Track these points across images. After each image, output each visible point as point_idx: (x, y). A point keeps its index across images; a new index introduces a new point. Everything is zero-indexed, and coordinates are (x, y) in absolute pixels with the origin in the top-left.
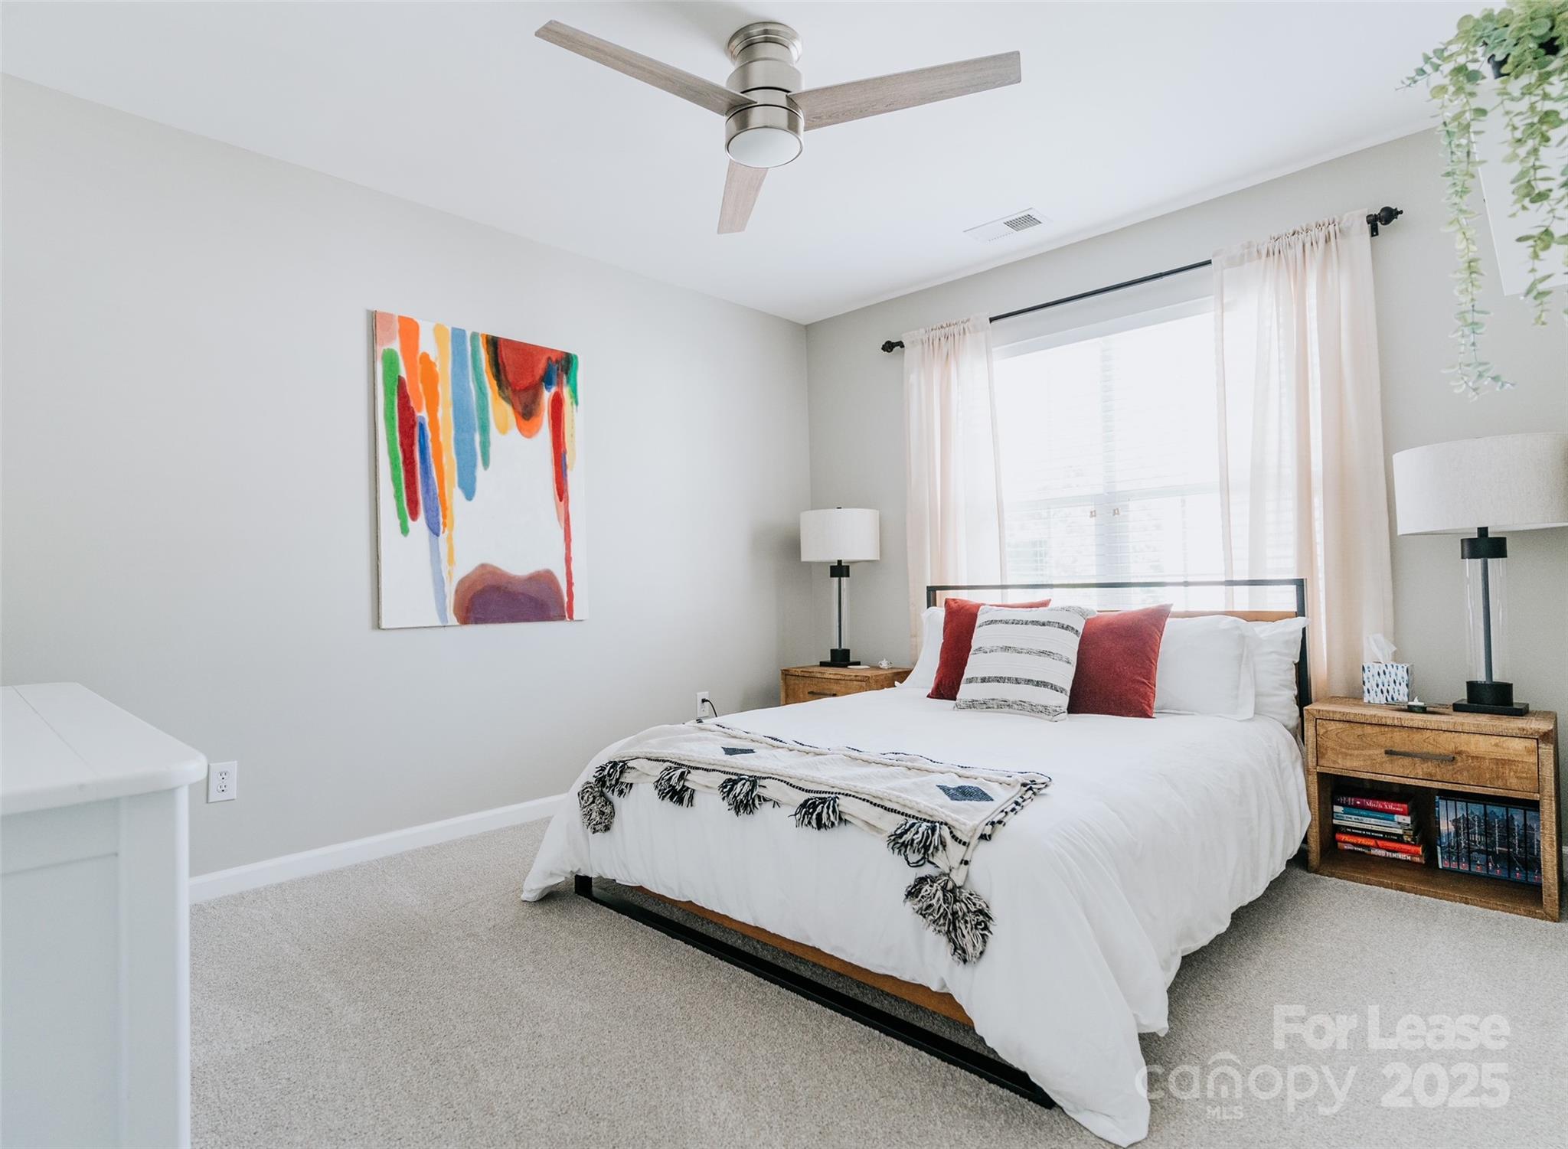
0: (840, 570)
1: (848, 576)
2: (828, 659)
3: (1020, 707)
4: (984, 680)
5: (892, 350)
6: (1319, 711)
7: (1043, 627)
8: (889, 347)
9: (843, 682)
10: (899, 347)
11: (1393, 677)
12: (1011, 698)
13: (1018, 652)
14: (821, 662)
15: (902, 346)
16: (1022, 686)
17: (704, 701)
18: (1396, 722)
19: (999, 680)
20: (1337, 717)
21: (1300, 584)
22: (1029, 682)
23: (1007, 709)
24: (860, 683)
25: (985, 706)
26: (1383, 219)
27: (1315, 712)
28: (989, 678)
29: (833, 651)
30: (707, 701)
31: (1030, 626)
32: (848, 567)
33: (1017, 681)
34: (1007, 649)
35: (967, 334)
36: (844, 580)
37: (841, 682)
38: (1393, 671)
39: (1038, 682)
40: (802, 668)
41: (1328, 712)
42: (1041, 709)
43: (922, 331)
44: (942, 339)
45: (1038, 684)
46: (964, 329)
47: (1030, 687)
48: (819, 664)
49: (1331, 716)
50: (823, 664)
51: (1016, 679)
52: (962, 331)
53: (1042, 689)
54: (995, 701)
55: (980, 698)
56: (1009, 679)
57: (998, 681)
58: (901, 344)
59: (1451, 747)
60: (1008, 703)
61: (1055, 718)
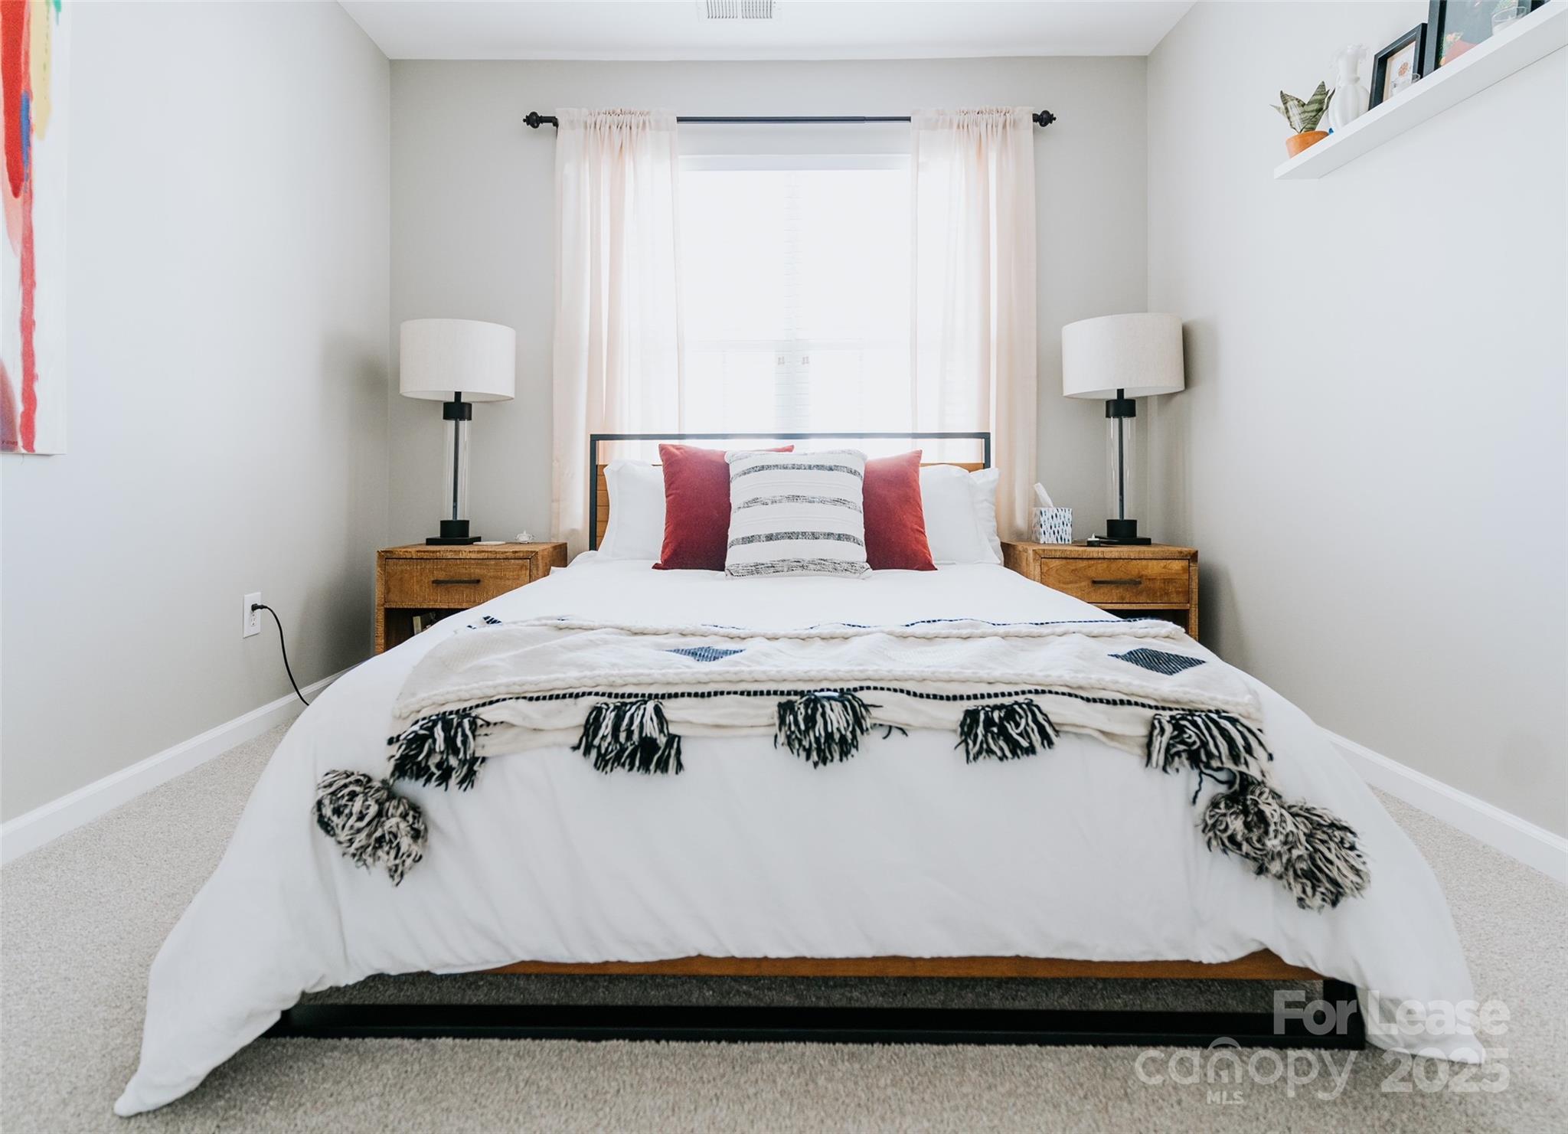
0: (457, 409)
1: (470, 419)
2: (437, 534)
3: (818, 567)
4: (769, 538)
5: (537, 127)
6: (1044, 550)
7: (831, 472)
8: (533, 120)
9: (493, 562)
10: (551, 124)
11: (1063, 519)
12: (806, 557)
13: (810, 502)
14: (427, 540)
15: (556, 124)
16: (821, 542)
17: (255, 608)
18: (1101, 556)
19: (790, 536)
20: (1058, 555)
21: (986, 437)
22: (829, 535)
23: (799, 571)
24: (520, 561)
25: (772, 570)
26: (1044, 119)
27: (1041, 552)
28: (777, 534)
29: (444, 524)
30: (262, 607)
31: (815, 471)
32: (470, 405)
33: (814, 536)
34: (795, 498)
35: (648, 129)
36: (464, 425)
37: (487, 562)
38: (1062, 513)
39: (839, 535)
40: (405, 548)
41: (1051, 550)
42: (846, 566)
43: (585, 111)
44: (614, 128)
45: (840, 537)
46: (644, 123)
47: (831, 542)
48: (425, 542)
49: (1053, 554)
50: (430, 542)
51: (813, 534)
52: (641, 125)
53: (845, 543)
54: (786, 563)
55: (766, 560)
56: (804, 534)
57: (790, 538)
58: (554, 121)
59: (1135, 572)
60: (800, 564)
61: (862, 576)
